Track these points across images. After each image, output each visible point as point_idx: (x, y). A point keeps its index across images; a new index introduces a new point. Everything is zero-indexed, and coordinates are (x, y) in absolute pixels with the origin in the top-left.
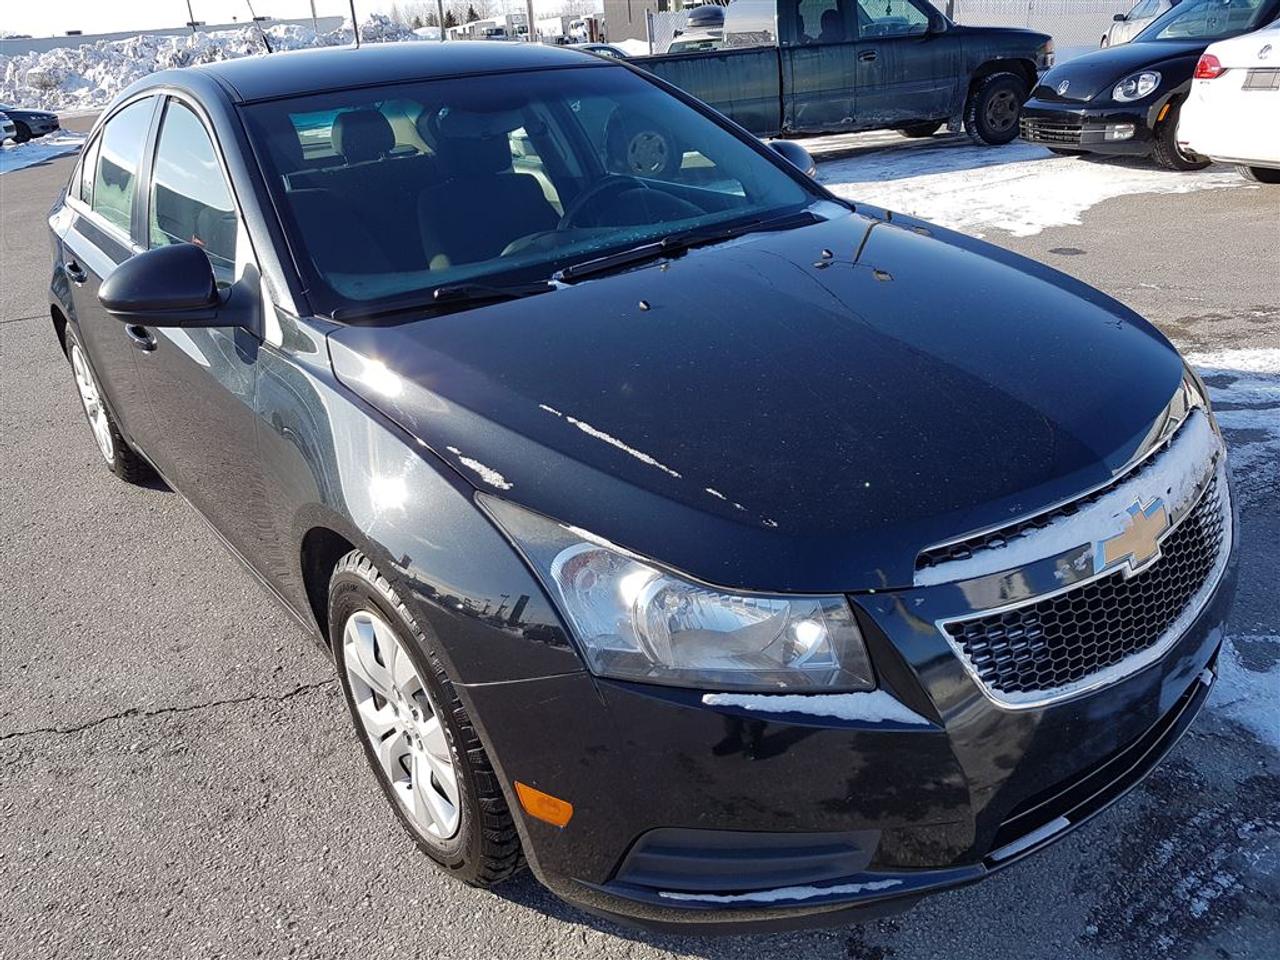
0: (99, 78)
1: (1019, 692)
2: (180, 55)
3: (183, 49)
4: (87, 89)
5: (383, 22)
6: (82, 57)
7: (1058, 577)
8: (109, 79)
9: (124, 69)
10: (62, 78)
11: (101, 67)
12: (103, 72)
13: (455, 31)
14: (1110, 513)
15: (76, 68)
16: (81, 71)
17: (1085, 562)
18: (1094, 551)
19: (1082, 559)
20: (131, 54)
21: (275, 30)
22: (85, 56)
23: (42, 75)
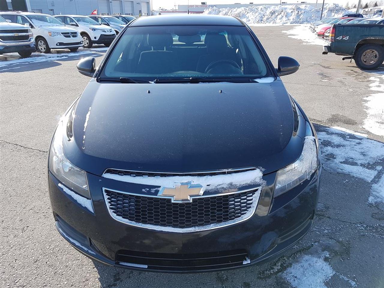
0: (249, 16)
1: (122, 217)
2: (272, 11)
3: (274, 10)
4: (246, 19)
5: (336, 6)
6: (247, 10)
7: (143, 191)
8: (252, 17)
9: (257, 14)
10: (241, 15)
11: (251, 13)
12: (251, 15)
13: (365, 10)
14: (174, 181)
15: (245, 13)
16: (246, 14)
17: (155, 191)
18: (160, 189)
19: (155, 189)
20: (260, 10)
21: (302, 6)
22: (248, 10)
23: (236, 14)
